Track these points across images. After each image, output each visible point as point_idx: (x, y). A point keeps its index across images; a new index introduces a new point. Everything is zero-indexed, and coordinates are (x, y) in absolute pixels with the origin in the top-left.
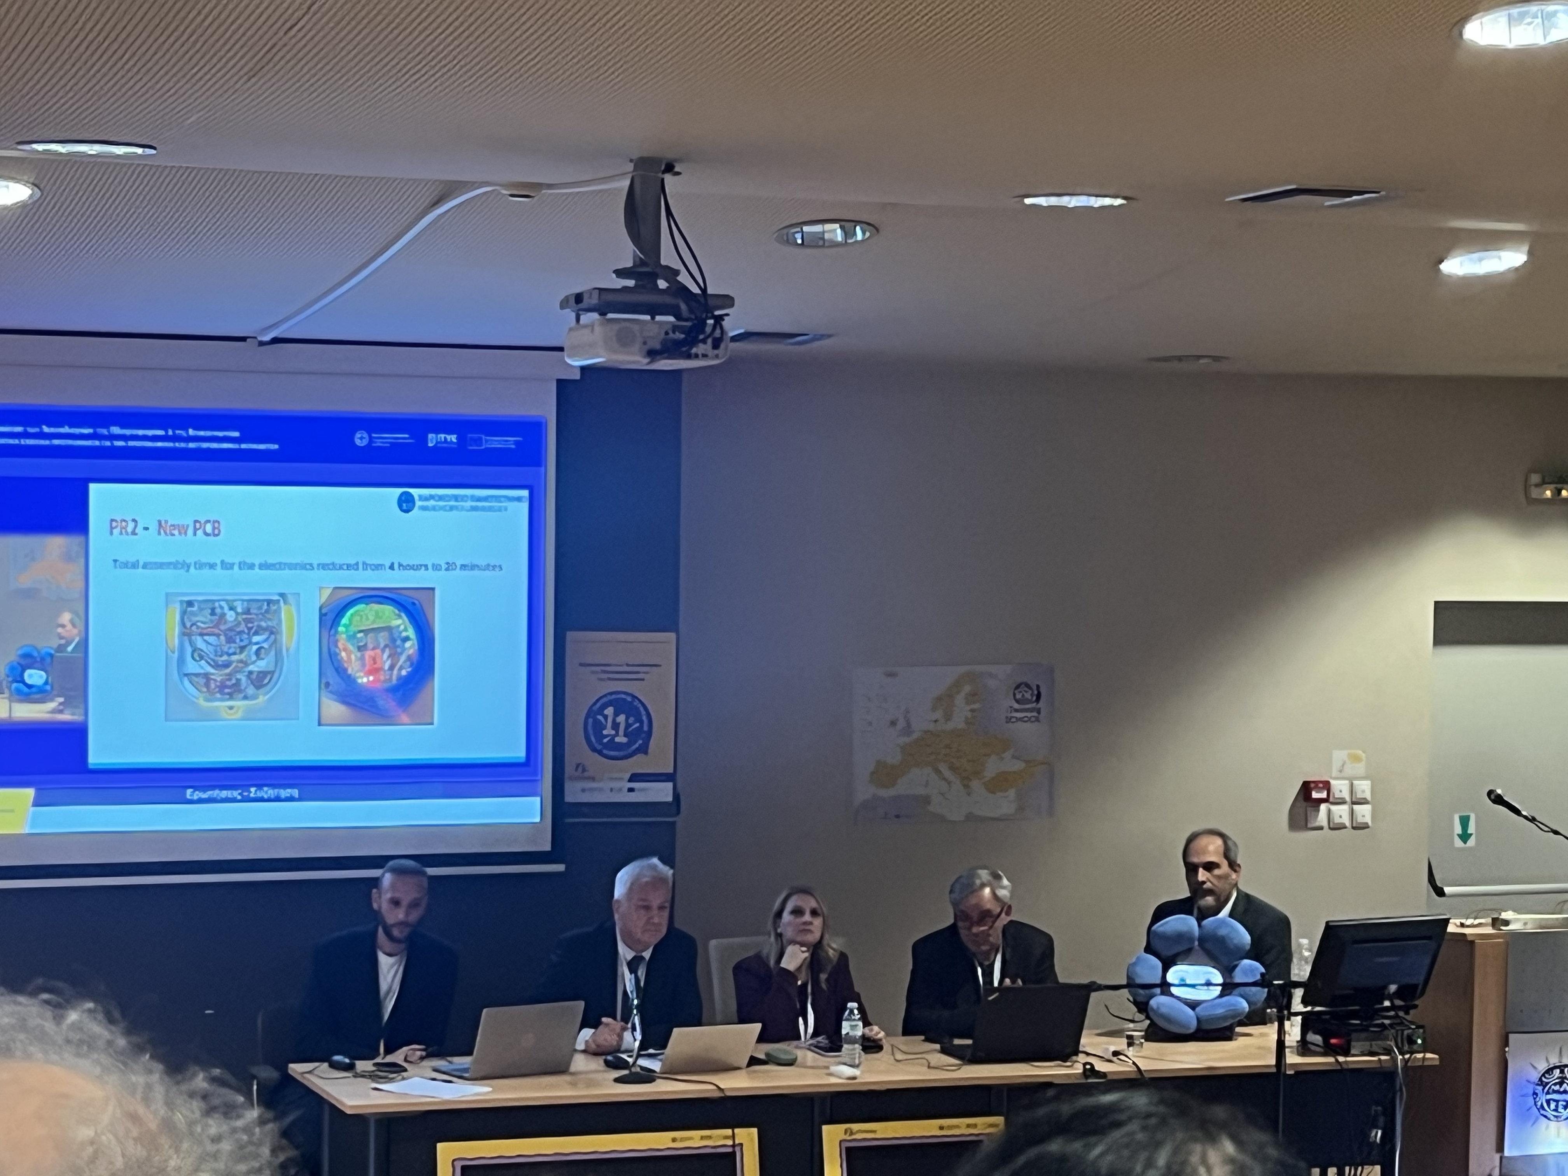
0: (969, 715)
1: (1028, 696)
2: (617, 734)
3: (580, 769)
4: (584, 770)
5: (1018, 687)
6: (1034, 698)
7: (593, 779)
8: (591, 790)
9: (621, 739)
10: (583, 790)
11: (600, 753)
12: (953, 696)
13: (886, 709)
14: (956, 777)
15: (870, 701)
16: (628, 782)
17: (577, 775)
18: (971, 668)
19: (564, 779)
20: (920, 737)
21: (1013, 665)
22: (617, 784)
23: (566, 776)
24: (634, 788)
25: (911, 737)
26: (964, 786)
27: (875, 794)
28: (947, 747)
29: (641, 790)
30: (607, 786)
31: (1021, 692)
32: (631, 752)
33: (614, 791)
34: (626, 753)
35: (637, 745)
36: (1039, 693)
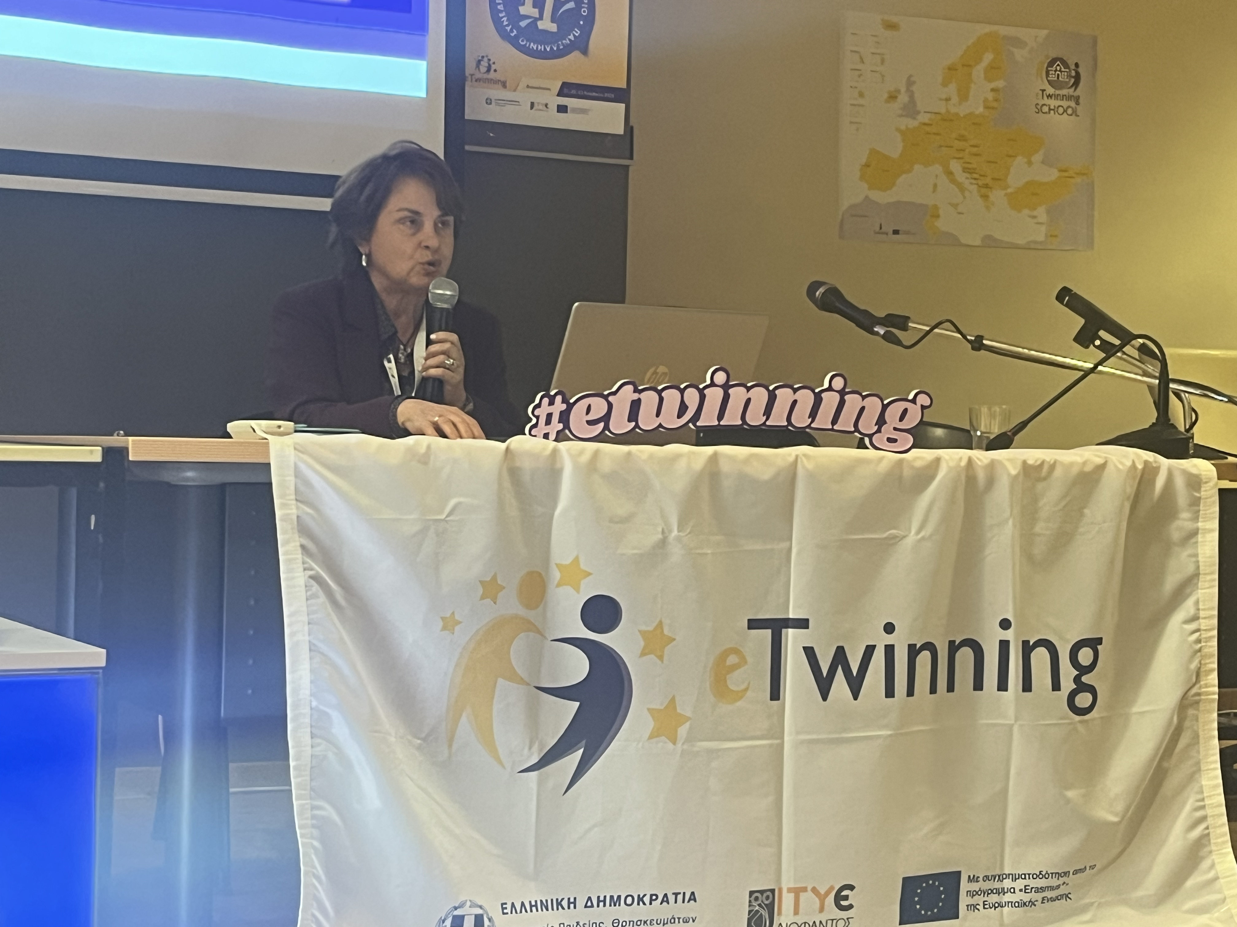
0: (990, 96)
1: (1063, 77)
2: (541, 18)
3: (483, 69)
4: (489, 70)
5: (1051, 63)
6: (1073, 80)
7: (504, 85)
8: (502, 102)
9: (547, 25)
10: (489, 102)
11: (514, 42)
12: (969, 66)
13: (883, 76)
14: (971, 184)
15: (862, 61)
16: (558, 95)
17: (478, 76)
18: (994, 28)
19: (463, 79)
20: (927, 121)
21: (1045, 32)
22: (540, 98)
23: (467, 74)
24: (566, 107)
25: (914, 118)
26: (982, 196)
27: (867, 197)
28: (962, 138)
29: (576, 111)
30: (525, 97)
31: (1056, 71)
32: (561, 47)
33: (534, 108)
34: (555, 49)
35: (571, 37)
36: (1078, 74)
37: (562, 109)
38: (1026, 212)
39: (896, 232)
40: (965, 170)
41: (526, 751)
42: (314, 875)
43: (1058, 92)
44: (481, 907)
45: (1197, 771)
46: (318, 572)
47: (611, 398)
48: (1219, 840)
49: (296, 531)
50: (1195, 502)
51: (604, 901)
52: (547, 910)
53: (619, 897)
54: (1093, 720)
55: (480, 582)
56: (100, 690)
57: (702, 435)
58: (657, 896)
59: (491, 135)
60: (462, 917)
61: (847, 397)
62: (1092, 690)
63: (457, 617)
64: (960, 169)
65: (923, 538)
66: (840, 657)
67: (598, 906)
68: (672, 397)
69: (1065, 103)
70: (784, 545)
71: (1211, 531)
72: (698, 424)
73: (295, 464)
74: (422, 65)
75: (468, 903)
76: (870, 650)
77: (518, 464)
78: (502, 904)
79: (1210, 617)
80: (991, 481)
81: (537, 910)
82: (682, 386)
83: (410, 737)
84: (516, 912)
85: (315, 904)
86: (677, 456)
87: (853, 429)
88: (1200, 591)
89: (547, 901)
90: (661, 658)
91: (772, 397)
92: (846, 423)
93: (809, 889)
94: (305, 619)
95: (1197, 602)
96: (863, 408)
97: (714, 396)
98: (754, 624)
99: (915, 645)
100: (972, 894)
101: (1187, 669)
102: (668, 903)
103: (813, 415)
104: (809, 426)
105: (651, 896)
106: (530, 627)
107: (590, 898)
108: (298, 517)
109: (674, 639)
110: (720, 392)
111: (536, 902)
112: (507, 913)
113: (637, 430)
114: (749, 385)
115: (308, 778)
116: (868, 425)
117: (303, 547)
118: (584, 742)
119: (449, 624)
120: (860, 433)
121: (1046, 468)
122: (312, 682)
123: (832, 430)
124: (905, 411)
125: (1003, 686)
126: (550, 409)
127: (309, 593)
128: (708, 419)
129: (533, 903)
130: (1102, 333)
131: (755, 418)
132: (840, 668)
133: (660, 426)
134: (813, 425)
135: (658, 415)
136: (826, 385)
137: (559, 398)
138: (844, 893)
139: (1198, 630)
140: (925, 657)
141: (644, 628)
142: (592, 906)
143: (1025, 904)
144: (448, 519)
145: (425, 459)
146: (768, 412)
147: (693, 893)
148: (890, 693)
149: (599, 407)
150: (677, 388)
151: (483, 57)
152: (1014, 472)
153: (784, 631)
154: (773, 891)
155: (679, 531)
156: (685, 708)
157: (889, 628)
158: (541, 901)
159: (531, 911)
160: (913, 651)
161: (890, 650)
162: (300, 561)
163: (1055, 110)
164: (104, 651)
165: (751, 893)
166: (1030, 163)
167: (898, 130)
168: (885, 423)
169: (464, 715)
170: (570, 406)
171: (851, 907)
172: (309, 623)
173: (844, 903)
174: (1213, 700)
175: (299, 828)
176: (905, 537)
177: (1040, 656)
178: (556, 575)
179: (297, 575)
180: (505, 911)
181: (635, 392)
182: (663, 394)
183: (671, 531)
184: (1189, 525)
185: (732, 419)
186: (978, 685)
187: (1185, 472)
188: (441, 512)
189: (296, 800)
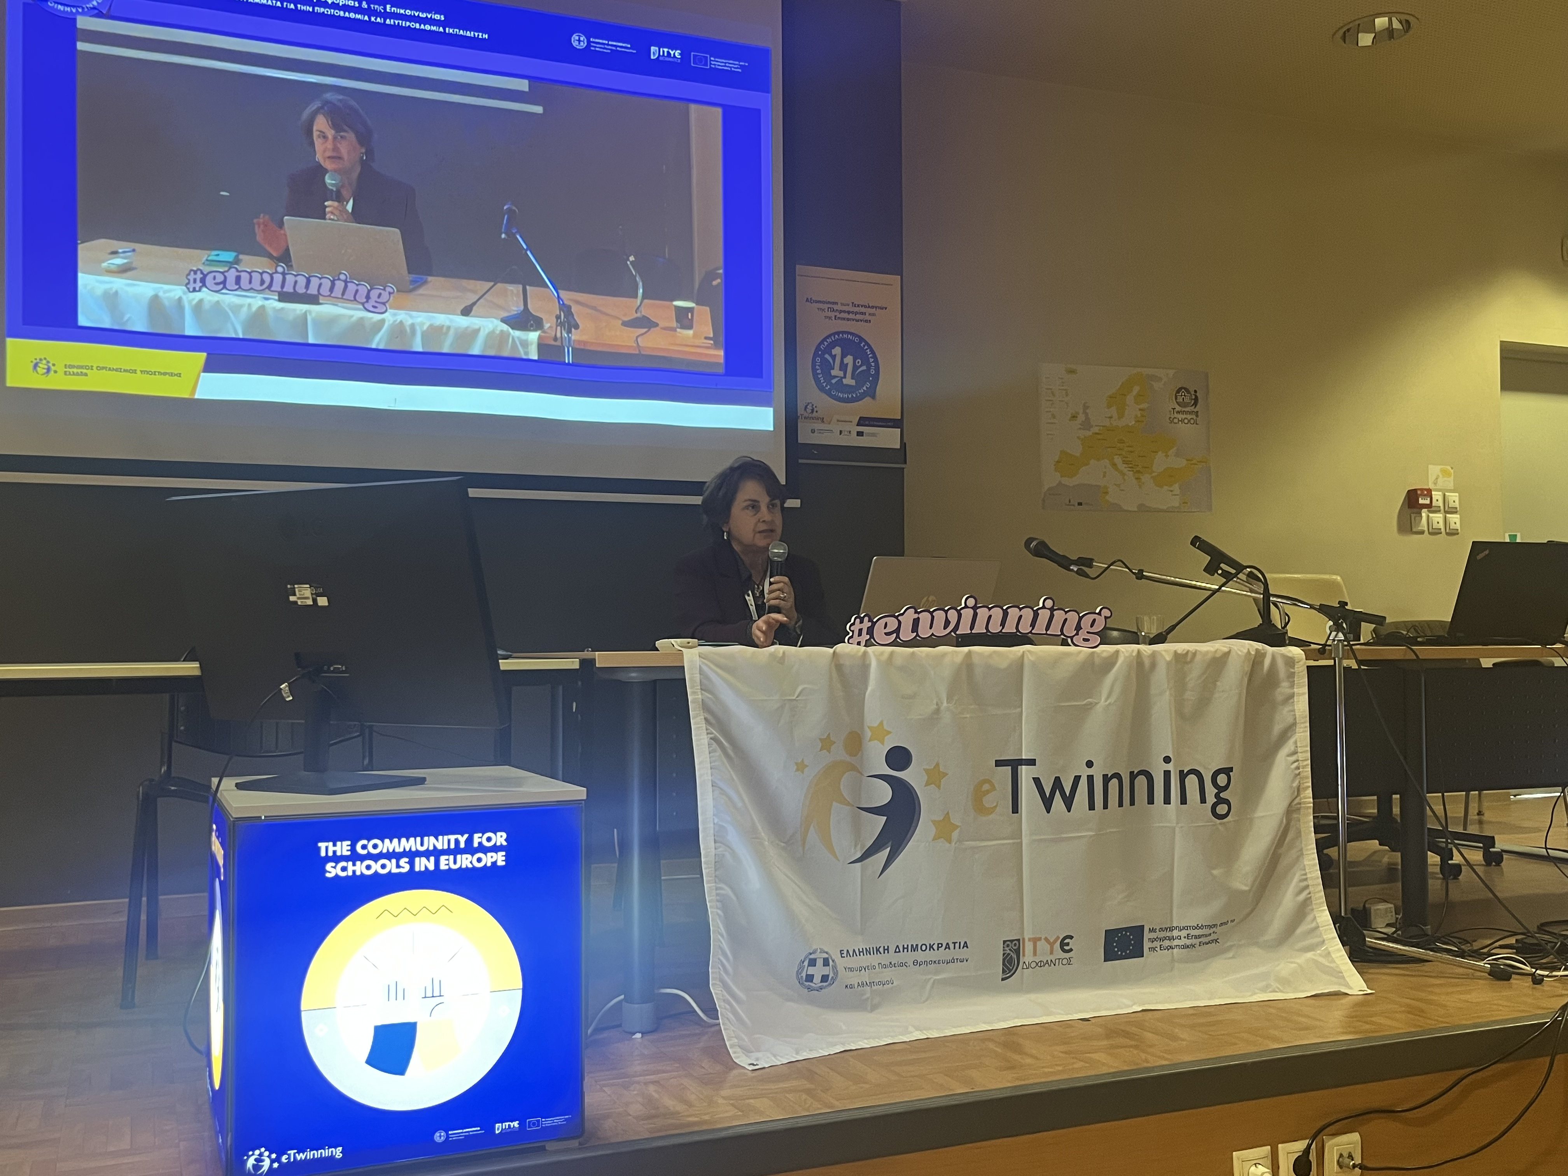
0: (1139, 413)
1: (1187, 400)
2: (845, 377)
3: (809, 410)
4: (812, 411)
5: (1178, 392)
6: (1193, 401)
7: (823, 420)
8: (821, 431)
9: (849, 381)
10: (813, 431)
11: (828, 393)
12: (1125, 395)
13: (1067, 403)
14: (1130, 471)
15: (1054, 395)
16: (857, 425)
17: (806, 415)
18: (1139, 370)
19: (797, 418)
20: (1097, 431)
21: (1174, 371)
22: (846, 427)
23: (799, 415)
24: (863, 432)
25: (1089, 431)
26: (1137, 479)
27: (1060, 482)
28: (1121, 441)
29: (870, 435)
30: (836, 428)
31: (1182, 395)
32: (859, 395)
33: (842, 434)
34: (854, 396)
35: (865, 388)
36: (1196, 397)
37: (860, 434)
38: (1166, 488)
39: (1080, 504)
40: (1124, 462)
41: (853, 850)
42: (719, 933)
43: (1183, 409)
44: (827, 953)
45: (1301, 855)
46: (716, 736)
47: (899, 618)
48: (1318, 901)
49: (701, 709)
50: (1291, 676)
51: (907, 948)
52: (870, 954)
53: (917, 945)
54: (1228, 822)
55: (820, 739)
56: (583, 814)
57: (960, 640)
58: (942, 944)
59: (815, 452)
60: (815, 960)
61: (1055, 612)
62: (1227, 802)
63: (806, 763)
64: (1121, 461)
65: (1110, 704)
66: (1058, 783)
67: (903, 951)
68: (940, 616)
69: (1189, 417)
70: (1019, 710)
71: (1303, 694)
72: (957, 633)
73: (700, 666)
74: (770, 410)
75: (819, 950)
76: (1077, 779)
77: (842, 662)
78: (841, 951)
79: (1306, 752)
80: (1153, 665)
81: (864, 955)
82: (946, 608)
83: (777, 842)
84: (850, 956)
85: (720, 951)
86: (944, 655)
87: (1060, 633)
88: (1297, 734)
89: (870, 948)
90: (939, 787)
91: (1005, 614)
92: (1055, 630)
93: (1043, 937)
94: (709, 765)
95: (1296, 742)
96: (1066, 620)
97: (968, 614)
98: (999, 763)
99: (1108, 775)
100: (1152, 940)
101: (1291, 787)
102: (949, 949)
103: (1033, 625)
104: (1031, 632)
105: (938, 944)
106: (853, 768)
107: (898, 946)
108: (702, 700)
109: (947, 774)
110: (971, 611)
111: (863, 949)
112: (844, 957)
113: (918, 638)
114: (990, 606)
115: (713, 869)
116: (1070, 631)
117: (705, 718)
118: (890, 843)
119: (801, 767)
120: (1065, 636)
121: (1190, 655)
122: (714, 807)
123: (1046, 634)
124: (1094, 620)
125: (1167, 801)
126: (861, 626)
127: (711, 749)
128: (964, 629)
129: (861, 950)
130: (1222, 565)
131: (995, 628)
132: (1057, 790)
133: (933, 634)
134: (1033, 632)
135: (931, 628)
136: (1041, 605)
137: (866, 619)
138: (1066, 941)
139: (1298, 761)
140: (1114, 782)
141: (927, 767)
142: (899, 952)
143: (1188, 946)
144: (798, 699)
145: (782, 660)
146: (1003, 624)
147: (966, 942)
148: (1092, 807)
149: (893, 624)
150: (943, 610)
151: (809, 403)
152: (1168, 658)
153: (1019, 767)
154: (1018, 940)
155: (947, 703)
156: (956, 820)
157: (1090, 764)
158: (866, 949)
159: (860, 955)
160: (1106, 779)
161: (1090, 778)
162: (704, 728)
163: (1182, 421)
164: (585, 789)
165: (1004, 942)
166: (1167, 456)
167: (1078, 438)
168: (1082, 629)
169: (812, 828)
170: (874, 624)
171: (1071, 950)
172: (711, 769)
173: (1066, 948)
174: (1310, 807)
175: (709, 902)
176: (1097, 703)
177: (1192, 782)
178: (869, 734)
179: (702, 737)
180: (843, 955)
181: (915, 613)
182: (934, 614)
183: (942, 703)
184: (1289, 691)
185: (980, 629)
186: (1151, 801)
187: (1284, 656)
188: (794, 696)
189: (707, 884)
